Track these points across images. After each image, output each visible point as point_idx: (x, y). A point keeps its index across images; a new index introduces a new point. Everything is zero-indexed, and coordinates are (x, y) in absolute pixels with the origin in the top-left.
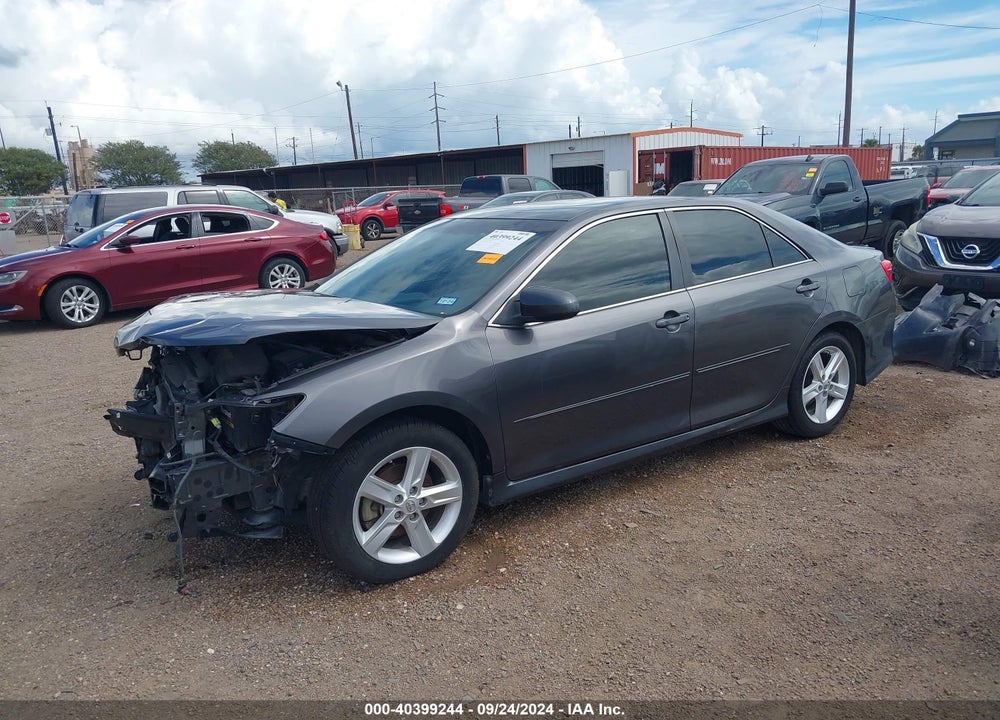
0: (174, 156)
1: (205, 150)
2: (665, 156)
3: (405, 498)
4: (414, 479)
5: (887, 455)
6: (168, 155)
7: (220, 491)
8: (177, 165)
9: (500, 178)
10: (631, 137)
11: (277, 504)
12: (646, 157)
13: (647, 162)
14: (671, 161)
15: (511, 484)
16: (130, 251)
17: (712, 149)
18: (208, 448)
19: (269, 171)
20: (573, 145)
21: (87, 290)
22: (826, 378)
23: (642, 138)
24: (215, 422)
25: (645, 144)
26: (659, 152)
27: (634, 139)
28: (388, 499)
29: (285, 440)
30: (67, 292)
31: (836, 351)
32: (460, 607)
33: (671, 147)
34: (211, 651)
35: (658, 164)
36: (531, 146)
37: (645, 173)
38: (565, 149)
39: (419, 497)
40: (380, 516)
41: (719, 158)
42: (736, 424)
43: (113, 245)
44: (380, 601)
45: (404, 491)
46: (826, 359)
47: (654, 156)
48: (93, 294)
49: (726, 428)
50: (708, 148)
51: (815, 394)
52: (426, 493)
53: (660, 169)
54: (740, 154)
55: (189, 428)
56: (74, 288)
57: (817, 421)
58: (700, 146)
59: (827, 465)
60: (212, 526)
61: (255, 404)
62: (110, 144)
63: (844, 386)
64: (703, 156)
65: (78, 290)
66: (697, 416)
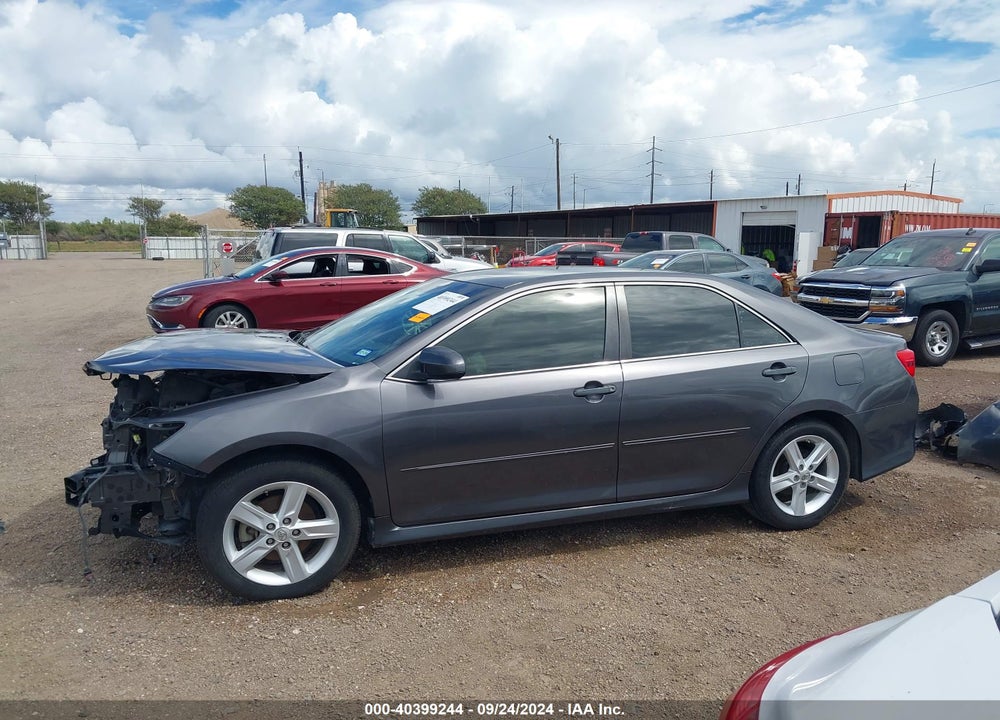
0: (396, 199)
1: (424, 195)
2: (854, 220)
3: (277, 527)
4: (287, 512)
5: (850, 559)
6: (391, 198)
7: (130, 497)
8: (398, 208)
9: (661, 234)
10: (827, 199)
11: (184, 516)
12: (832, 221)
13: (834, 226)
14: (860, 225)
15: (397, 529)
16: (279, 284)
17: (908, 215)
18: (129, 460)
19: (475, 218)
20: (765, 204)
21: (239, 315)
22: (805, 469)
23: (840, 201)
24: (136, 438)
25: (839, 207)
26: (848, 216)
27: (830, 201)
28: (260, 525)
29: (163, 460)
30: (222, 316)
31: (821, 441)
32: (296, 631)
33: (862, 210)
34: (80, 631)
35: (846, 229)
36: (723, 204)
37: (830, 236)
38: (756, 208)
39: (293, 528)
40: (254, 539)
41: (915, 224)
42: (675, 503)
43: (266, 279)
44: (239, 614)
45: (277, 520)
46: (806, 449)
47: (842, 220)
48: (244, 320)
49: (664, 505)
50: (902, 214)
51: (789, 484)
52: (300, 525)
53: (847, 233)
54: (936, 220)
55: (116, 440)
56: (228, 314)
57: (791, 512)
58: (892, 212)
59: (774, 559)
60: (124, 527)
61: (150, 426)
62: (343, 186)
63: (832, 480)
64: (895, 222)
65: (231, 315)
66: (625, 490)
